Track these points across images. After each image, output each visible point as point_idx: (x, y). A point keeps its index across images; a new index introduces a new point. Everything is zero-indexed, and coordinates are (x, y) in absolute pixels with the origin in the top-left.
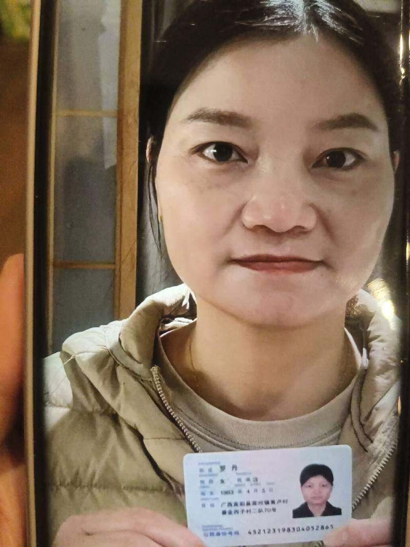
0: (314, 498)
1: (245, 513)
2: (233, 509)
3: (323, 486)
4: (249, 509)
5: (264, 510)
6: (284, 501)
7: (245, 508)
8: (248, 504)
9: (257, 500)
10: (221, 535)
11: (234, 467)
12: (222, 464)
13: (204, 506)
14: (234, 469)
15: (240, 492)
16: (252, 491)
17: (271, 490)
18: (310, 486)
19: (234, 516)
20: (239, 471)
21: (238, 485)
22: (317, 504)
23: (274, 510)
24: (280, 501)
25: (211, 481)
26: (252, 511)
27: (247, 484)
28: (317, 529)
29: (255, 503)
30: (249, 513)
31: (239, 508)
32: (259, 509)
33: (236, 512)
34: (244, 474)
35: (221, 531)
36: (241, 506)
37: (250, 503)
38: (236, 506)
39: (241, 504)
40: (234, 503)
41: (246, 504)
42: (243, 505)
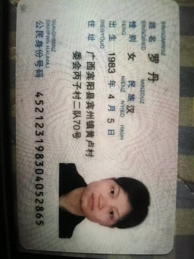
0: (92, 197)
1: (74, 89)
2: (83, 71)
3: (112, 213)
4: (80, 96)
5: (77, 119)
6: (91, 151)
7: (83, 91)
8: (90, 96)
9: (95, 110)
10: (37, 49)
11: (155, 77)
12: (161, 58)
13: (92, 24)
14: (151, 77)
15: (112, 83)
16: (112, 102)
17: (111, 132)
18: (113, 192)
19: (71, 72)
20: (149, 85)
21: (123, 82)
22: (81, 202)
23: (77, 135)
24: (91, 144)
25: (133, 38)
26: (76, 100)
27: (124, 97)
28: (37, 200)
29: (90, 105)
30: (75, 95)
31: (84, 81)
32: (79, 113)
33: (78, 76)
34: (142, 92)
35: (43, 48)
36: (87, 84)
37: (91, 98)
38: (88, 76)
39: (90, 83)
40: (92, 73)
41: (90, 92)
42: (89, 87)
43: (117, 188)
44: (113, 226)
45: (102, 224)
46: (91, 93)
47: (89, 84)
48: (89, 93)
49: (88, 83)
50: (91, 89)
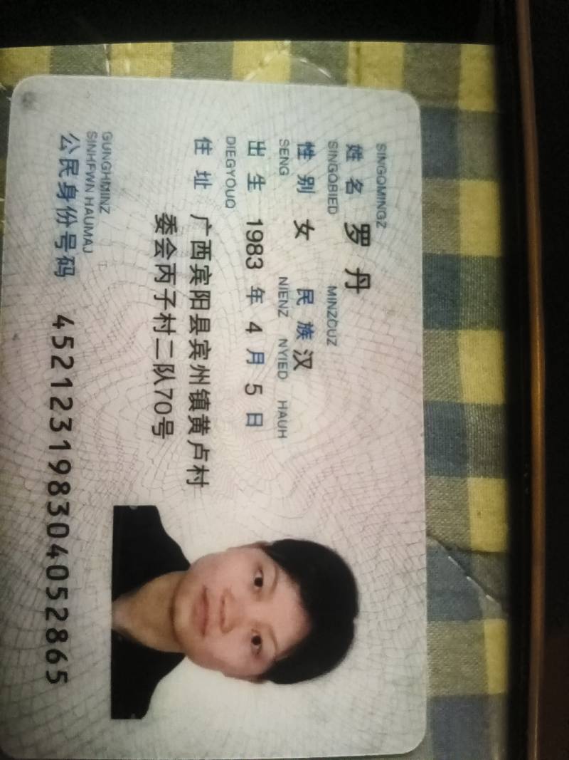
0: (204, 598)
1: (158, 308)
2: (182, 263)
3: (257, 641)
4: (174, 325)
5: (165, 386)
6: (200, 470)
7: (182, 312)
8: (199, 325)
9: (212, 363)
10: (61, 204)
11: (361, 281)
12: (376, 233)
13: (204, 145)
14: (353, 281)
15: (256, 295)
16: (256, 342)
17: (254, 420)
18: (259, 582)
19: (150, 264)
20: (347, 300)
21: (283, 292)
23: (164, 429)
24: (202, 452)
25: (307, 184)
26: (163, 336)
27: (287, 329)
28: (49, 611)
29: (200, 350)
30: (159, 324)
31: (183, 287)
32: (171, 368)
33: (168, 274)
34: (332, 316)
35: (78, 203)
36: (193, 295)
37: (201, 330)
38: (193, 274)
39: (199, 294)
40: (205, 269)
41: (200, 317)
42: (197, 304)
43: (271, 571)
44: (260, 678)
45: (232, 672)
46: (201, 320)
47: (196, 295)
48: (197, 319)
49: (196, 292)
50: (201, 308)
